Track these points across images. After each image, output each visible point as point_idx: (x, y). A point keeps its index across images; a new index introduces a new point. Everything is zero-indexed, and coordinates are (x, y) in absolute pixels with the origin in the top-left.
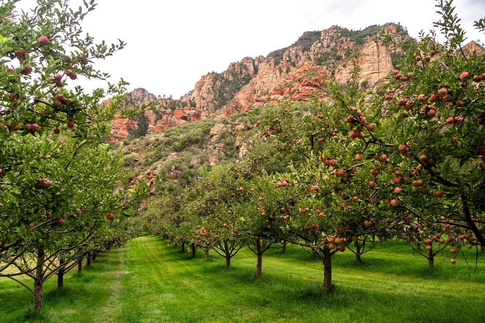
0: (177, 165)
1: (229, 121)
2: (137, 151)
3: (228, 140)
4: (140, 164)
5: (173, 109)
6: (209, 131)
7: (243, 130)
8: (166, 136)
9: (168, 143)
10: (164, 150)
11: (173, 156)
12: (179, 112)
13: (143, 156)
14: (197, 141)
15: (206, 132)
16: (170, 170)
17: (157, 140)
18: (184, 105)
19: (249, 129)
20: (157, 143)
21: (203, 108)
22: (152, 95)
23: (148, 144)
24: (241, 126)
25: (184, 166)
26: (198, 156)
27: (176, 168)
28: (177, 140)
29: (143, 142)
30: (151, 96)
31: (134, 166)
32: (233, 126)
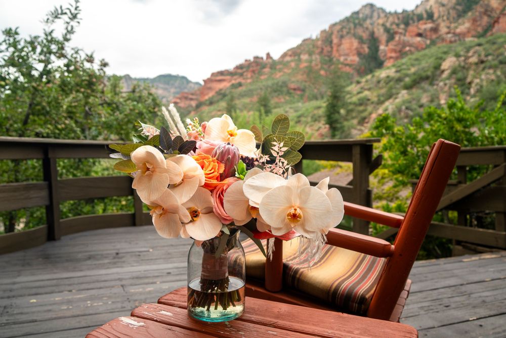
0: (408, 105)
1: (462, 53)
2: (369, 89)
3: (460, 75)
4: (372, 103)
5: (407, 24)
6: (440, 65)
7: (476, 64)
8: (397, 72)
9: (399, 80)
10: (395, 88)
11: (404, 95)
12: (413, 28)
13: (375, 94)
14: (427, 78)
15: (437, 67)
16: (400, 110)
17: (388, 77)
18: (420, 18)
19: (482, 62)
20: (388, 79)
21: (443, 16)
22: (382, 9)
23: (379, 82)
24: (474, 59)
25: (414, 106)
26: (429, 94)
27: (407, 108)
28: (407, 75)
29: (375, 79)
30: (380, 11)
31: (366, 105)
32: (467, 58)
